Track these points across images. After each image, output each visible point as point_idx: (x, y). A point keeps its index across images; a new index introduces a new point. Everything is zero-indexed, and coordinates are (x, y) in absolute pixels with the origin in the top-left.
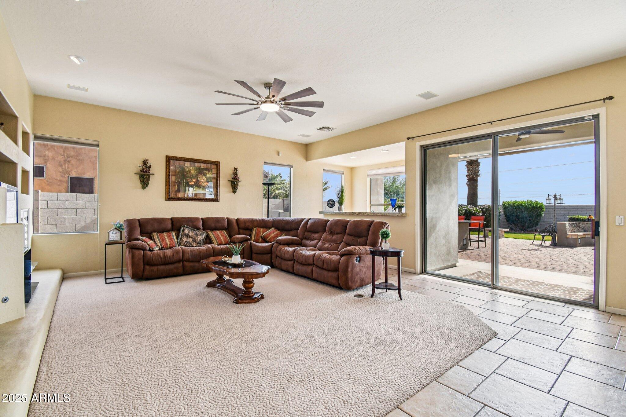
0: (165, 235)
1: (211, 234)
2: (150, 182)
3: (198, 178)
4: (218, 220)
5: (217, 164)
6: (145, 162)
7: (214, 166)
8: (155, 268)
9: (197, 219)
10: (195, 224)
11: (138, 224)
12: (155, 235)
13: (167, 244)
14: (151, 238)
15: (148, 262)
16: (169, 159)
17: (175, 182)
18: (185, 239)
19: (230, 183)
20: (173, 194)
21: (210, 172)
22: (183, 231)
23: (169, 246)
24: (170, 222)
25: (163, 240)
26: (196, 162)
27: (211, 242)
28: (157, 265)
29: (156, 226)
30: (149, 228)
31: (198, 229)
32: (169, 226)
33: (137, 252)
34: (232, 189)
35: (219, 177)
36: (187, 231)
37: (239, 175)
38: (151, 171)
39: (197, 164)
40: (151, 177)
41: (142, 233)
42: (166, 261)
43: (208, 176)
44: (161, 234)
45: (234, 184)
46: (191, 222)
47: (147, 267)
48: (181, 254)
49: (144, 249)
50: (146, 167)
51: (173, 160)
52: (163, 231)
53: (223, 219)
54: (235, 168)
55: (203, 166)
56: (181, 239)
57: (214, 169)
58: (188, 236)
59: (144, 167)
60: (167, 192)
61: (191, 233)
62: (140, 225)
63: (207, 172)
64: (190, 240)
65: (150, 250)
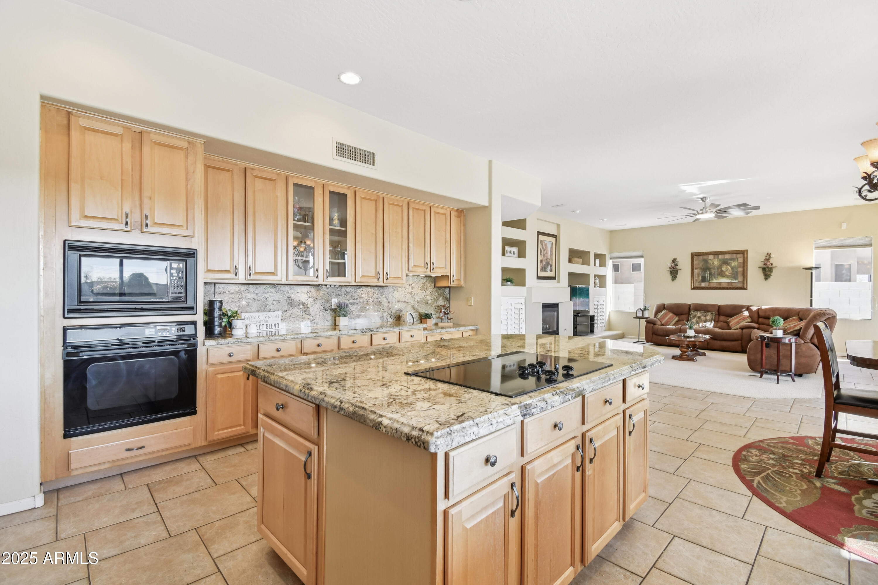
2: (678, 276)
3: (721, 268)
5: (743, 253)
6: (674, 261)
7: (741, 256)
15: (655, 333)
16: (693, 256)
17: (699, 273)
19: (761, 270)
20: (697, 284)
21: (735, 261)
26: (720, 254)
33: (649, 325)
34: (764, 276)
35: (747, 266)
37: (772, 262)
38: (679, 267)
39: (720, 256)
40: (679, 271)
43: (733, 265)
45: (767, 271)
46: (705, 308)
47: (654, 336)
49: (655, 324)
50: (675, 265)
51: (697, 255)
54: (767, 255)
55: (727, 257)
57: (741, 258)
59: (673, 265)
60: (692, 284)
63: (732, 262)
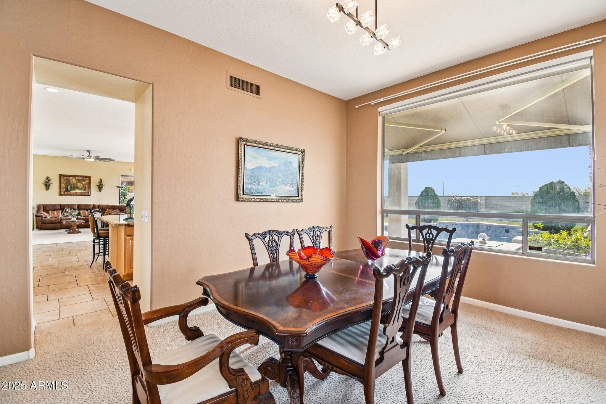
0: (56, 212)
1: (81, 212)
2: (50, 187)
3: (77, 184)
4: (86, 205)
6: (47, 178)
7: (88, 178)
8: (47, 225)
9: (75, 205)
10: (72, 207)
11: (42, 206)
12: (50, 212)
13: (55, 216)
14: (48, 213)
15: (43, 222)
16: (61, 176)
17: (64, 186)
18: (66, 214)
19: (97, 186)
20: (63, 192)
21: (84, 181)
22: (66, 210)
23: (56, 216)
24: (59, 206)
25: (54, 214)
27: (80, 216)
28: (47, 224)
29: (51, 208)
30: (48, 209)
31: (74, 209)
32: (59, 208)
33: (38, 218)
34: (99, 190)
35: (91, 184)
36: (67, 210)
37: (103, 183)
38: (51, 182)
39: (77, 178)
40: (51, 184)
41: (44, 211)
42: (52, 222)
43: (83, 183)
44: (53, 211)
45: (100, 187)
46: (71, 206)
47: (43, 224)
48: (60, 220)
49: (42, 217)
50: (48, 180)
51: (63, 176)
52: (55, 210)
53: (90, 205)
54: (101, 179)
55: (80, 178)
56: (64, 214)
57: (87, 180)
58: (67, 212)
59: (47, 180)
60: (60, 192)
61: (70, 211)
62: (43, 207)
64: (68, 214)
65: (45, 217)
